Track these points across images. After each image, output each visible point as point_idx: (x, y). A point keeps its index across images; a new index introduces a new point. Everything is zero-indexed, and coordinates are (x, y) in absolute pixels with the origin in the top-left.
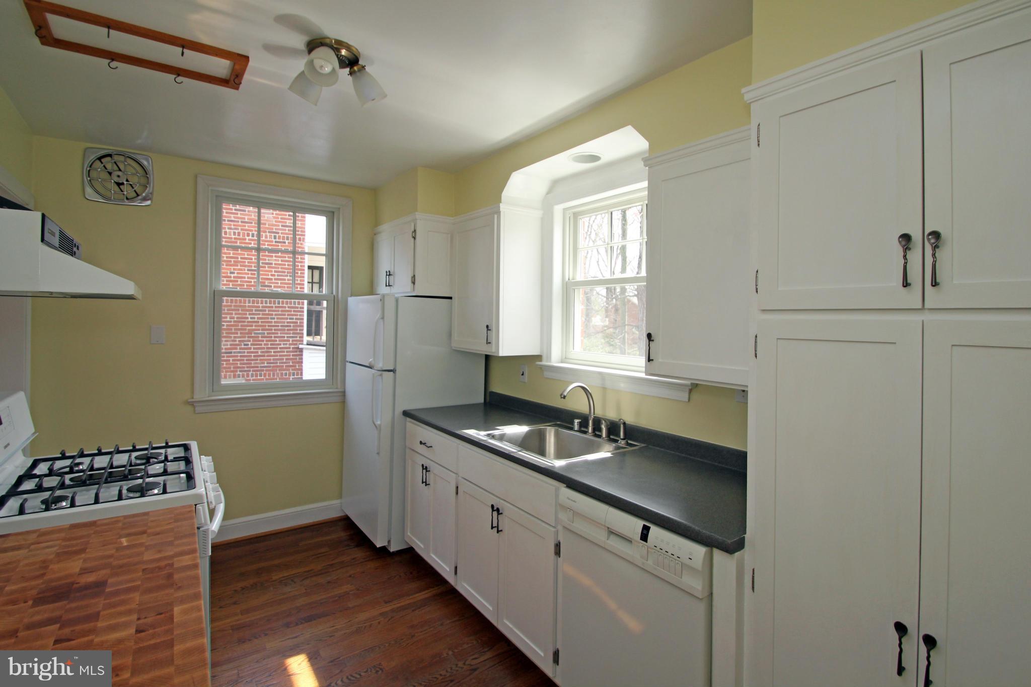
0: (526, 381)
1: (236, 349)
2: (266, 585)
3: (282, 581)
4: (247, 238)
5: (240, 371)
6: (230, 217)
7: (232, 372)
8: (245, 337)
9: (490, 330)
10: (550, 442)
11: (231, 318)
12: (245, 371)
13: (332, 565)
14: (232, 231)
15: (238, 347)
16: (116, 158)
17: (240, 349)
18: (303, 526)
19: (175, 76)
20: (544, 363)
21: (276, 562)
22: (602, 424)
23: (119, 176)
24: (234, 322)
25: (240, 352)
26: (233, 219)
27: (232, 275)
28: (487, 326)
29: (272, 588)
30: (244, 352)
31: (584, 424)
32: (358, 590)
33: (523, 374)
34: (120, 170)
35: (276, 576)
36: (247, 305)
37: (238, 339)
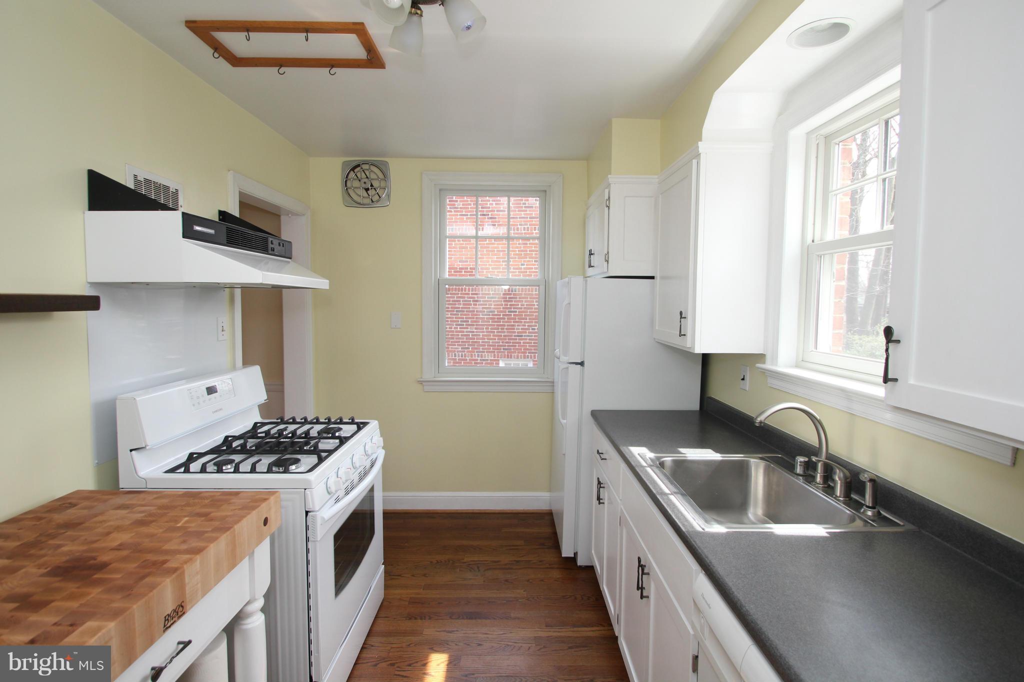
0: (747, 389)
1: (526, 333)
2: (457, 564)
3: (470, 565)
4: (534, 232)
5: (529, 353)
6: (521, 214)
7: (522, 353)
8: (532, 322)
9: (685, 318)
10: (756, 483)
11: (521, 305)
12: (533, 353)
13: (518, 562)
14: (523, 227)
15: (527, 331)
16: (365, 167)
17: (529, 333)
18: (514, 512)
19: (330, 68)
20: (768, 366)
21: (475, 543)
22: (835, 473)
23: (365, 183)
24: (525, 308)
25: (528, 336)
26: (523, 216)
27: (523, 267)
28: (681, 313)
29: (458, 570)
30: (532, 336)
31: (810, 466)
32: (528, 600)
33: (743, 379)
34: (367, 177)
35: (468, 558)
36: (534, 293)
37: (527, 324)
